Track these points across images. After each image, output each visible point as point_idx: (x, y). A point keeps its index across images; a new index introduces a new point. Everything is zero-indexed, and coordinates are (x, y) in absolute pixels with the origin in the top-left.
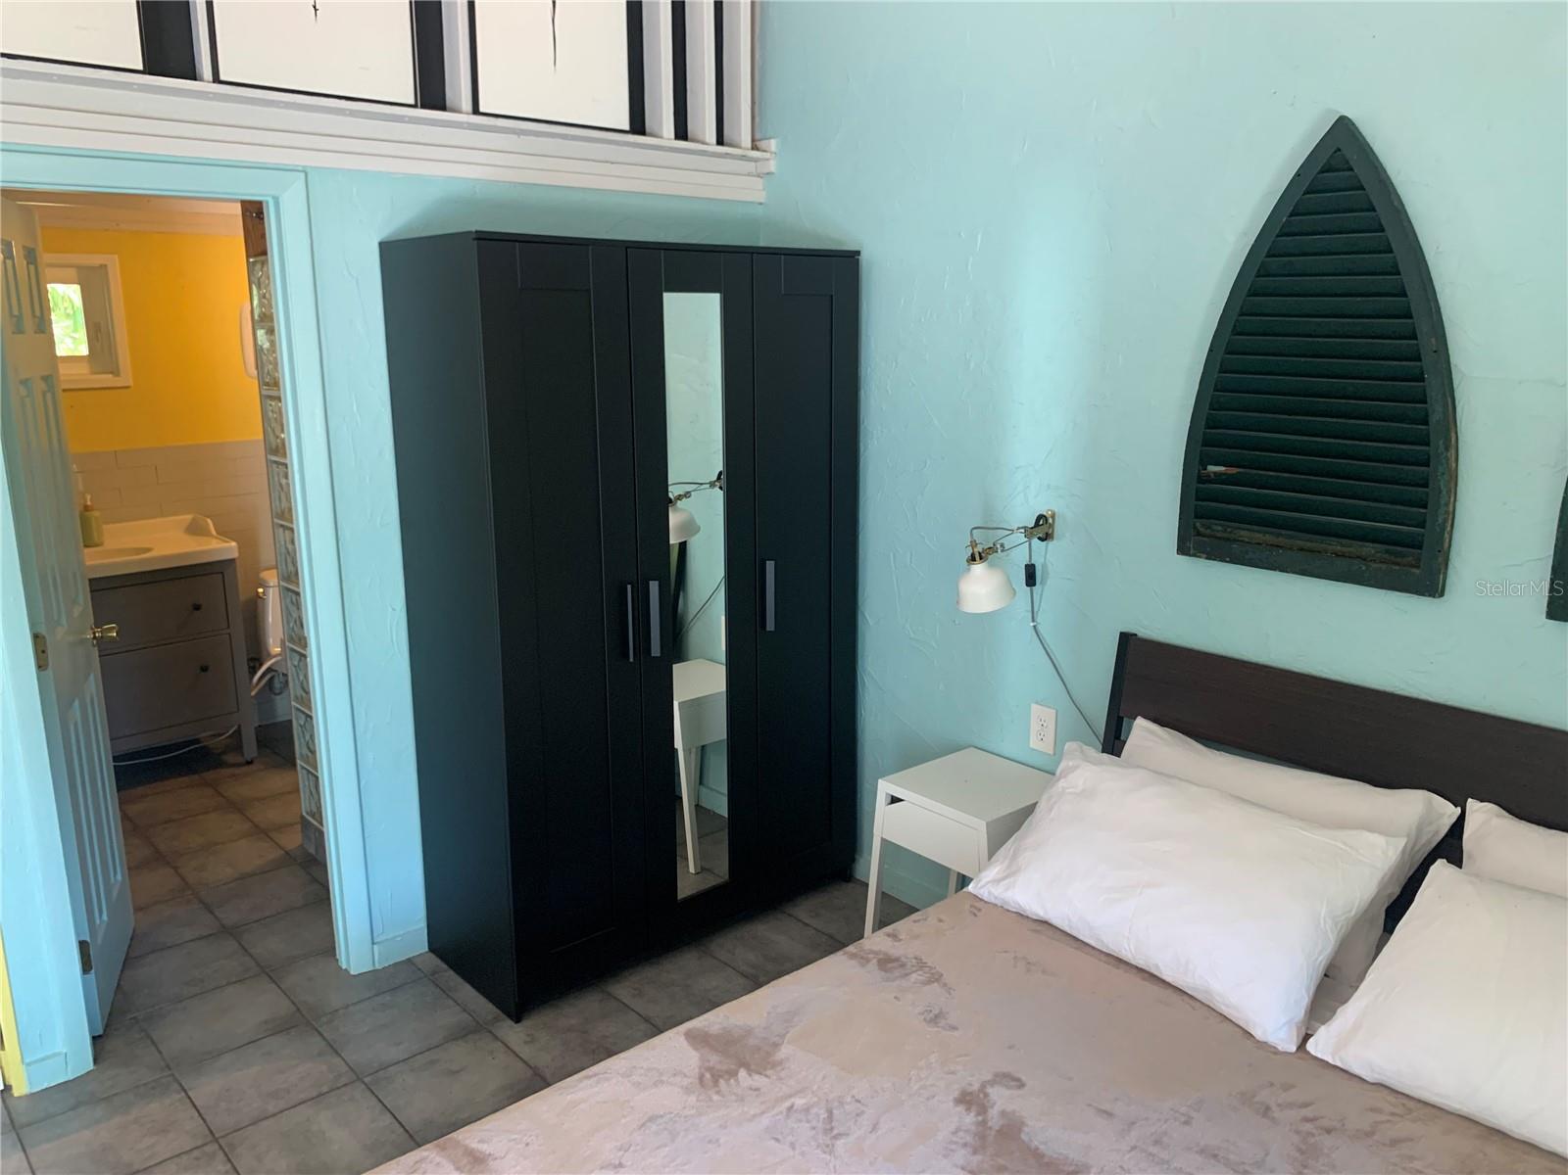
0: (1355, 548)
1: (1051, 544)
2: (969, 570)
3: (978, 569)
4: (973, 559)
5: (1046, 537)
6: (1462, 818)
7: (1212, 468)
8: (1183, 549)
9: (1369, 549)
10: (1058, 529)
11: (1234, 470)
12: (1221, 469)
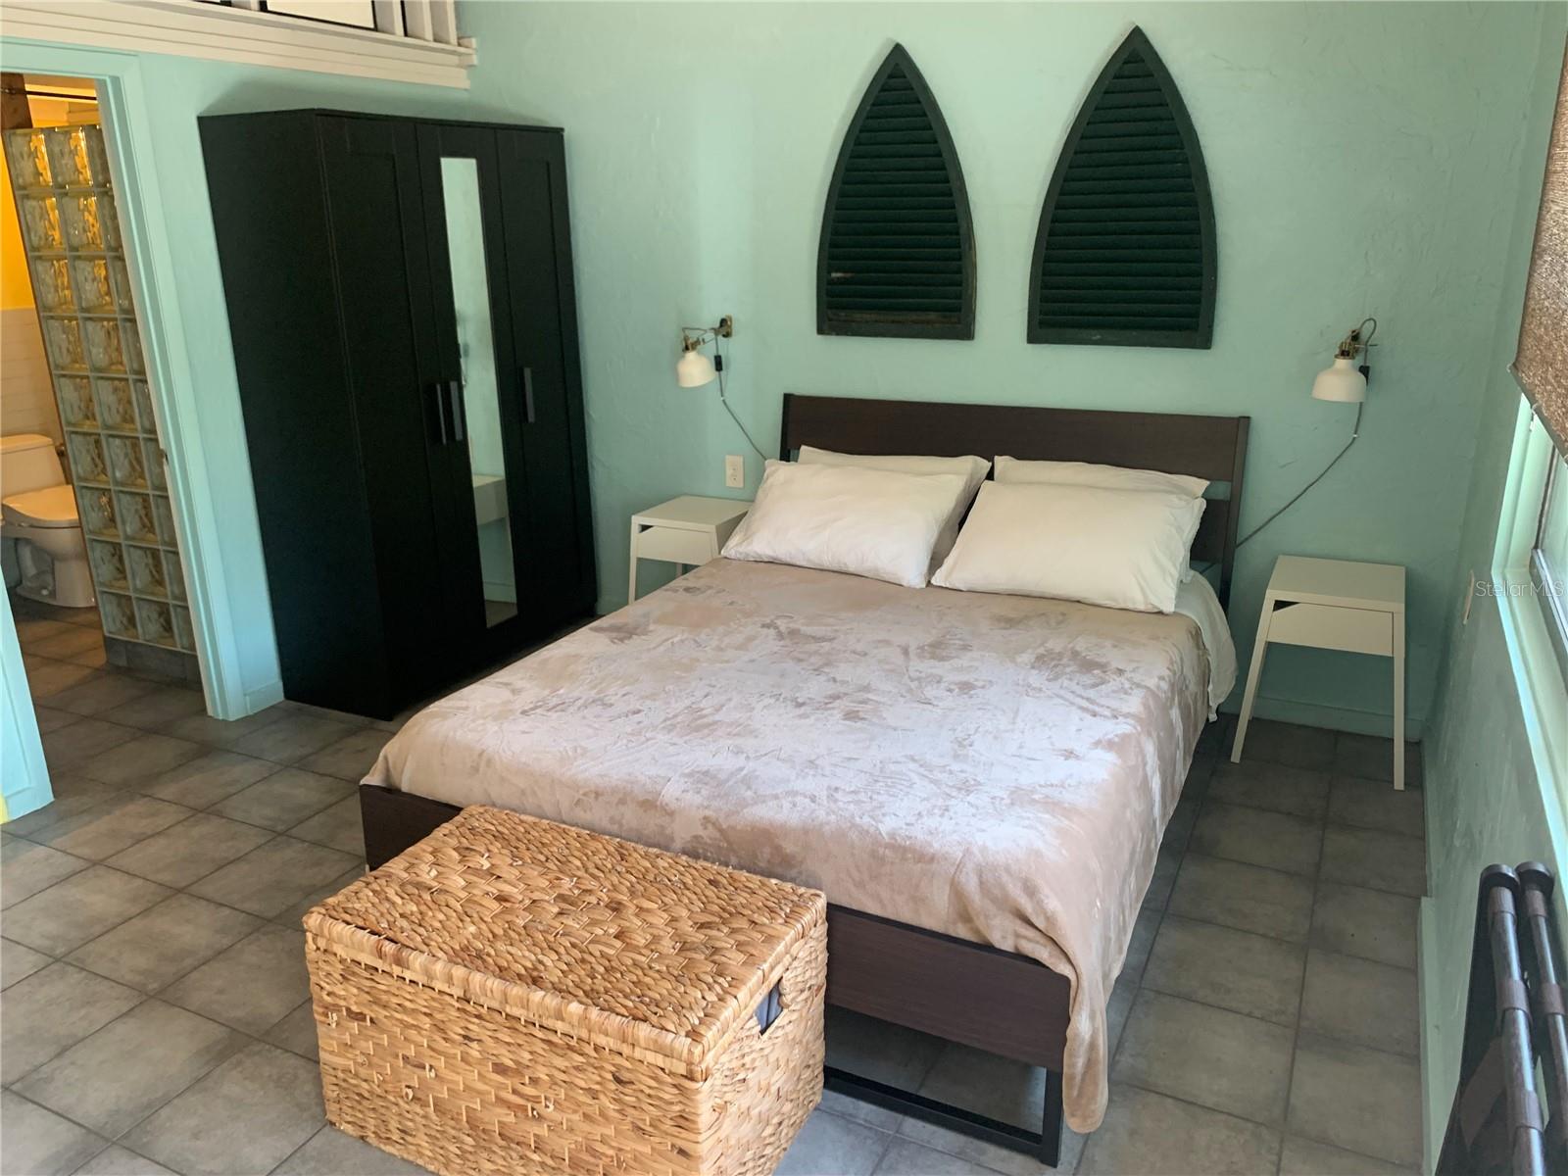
0: (923, 316)
1: (730, 339)
2: (683, 357)
3: (691, 355)
4: (687, 348)
5: (727, 335)
6: (992, 468)
7: (834, 275)
8: (821, 331)
9: (932, 316)
10: (735, 327)
11: (849, 275)
12: (839, 275)
